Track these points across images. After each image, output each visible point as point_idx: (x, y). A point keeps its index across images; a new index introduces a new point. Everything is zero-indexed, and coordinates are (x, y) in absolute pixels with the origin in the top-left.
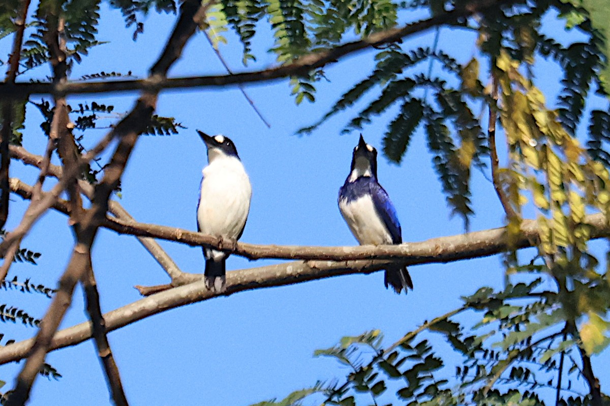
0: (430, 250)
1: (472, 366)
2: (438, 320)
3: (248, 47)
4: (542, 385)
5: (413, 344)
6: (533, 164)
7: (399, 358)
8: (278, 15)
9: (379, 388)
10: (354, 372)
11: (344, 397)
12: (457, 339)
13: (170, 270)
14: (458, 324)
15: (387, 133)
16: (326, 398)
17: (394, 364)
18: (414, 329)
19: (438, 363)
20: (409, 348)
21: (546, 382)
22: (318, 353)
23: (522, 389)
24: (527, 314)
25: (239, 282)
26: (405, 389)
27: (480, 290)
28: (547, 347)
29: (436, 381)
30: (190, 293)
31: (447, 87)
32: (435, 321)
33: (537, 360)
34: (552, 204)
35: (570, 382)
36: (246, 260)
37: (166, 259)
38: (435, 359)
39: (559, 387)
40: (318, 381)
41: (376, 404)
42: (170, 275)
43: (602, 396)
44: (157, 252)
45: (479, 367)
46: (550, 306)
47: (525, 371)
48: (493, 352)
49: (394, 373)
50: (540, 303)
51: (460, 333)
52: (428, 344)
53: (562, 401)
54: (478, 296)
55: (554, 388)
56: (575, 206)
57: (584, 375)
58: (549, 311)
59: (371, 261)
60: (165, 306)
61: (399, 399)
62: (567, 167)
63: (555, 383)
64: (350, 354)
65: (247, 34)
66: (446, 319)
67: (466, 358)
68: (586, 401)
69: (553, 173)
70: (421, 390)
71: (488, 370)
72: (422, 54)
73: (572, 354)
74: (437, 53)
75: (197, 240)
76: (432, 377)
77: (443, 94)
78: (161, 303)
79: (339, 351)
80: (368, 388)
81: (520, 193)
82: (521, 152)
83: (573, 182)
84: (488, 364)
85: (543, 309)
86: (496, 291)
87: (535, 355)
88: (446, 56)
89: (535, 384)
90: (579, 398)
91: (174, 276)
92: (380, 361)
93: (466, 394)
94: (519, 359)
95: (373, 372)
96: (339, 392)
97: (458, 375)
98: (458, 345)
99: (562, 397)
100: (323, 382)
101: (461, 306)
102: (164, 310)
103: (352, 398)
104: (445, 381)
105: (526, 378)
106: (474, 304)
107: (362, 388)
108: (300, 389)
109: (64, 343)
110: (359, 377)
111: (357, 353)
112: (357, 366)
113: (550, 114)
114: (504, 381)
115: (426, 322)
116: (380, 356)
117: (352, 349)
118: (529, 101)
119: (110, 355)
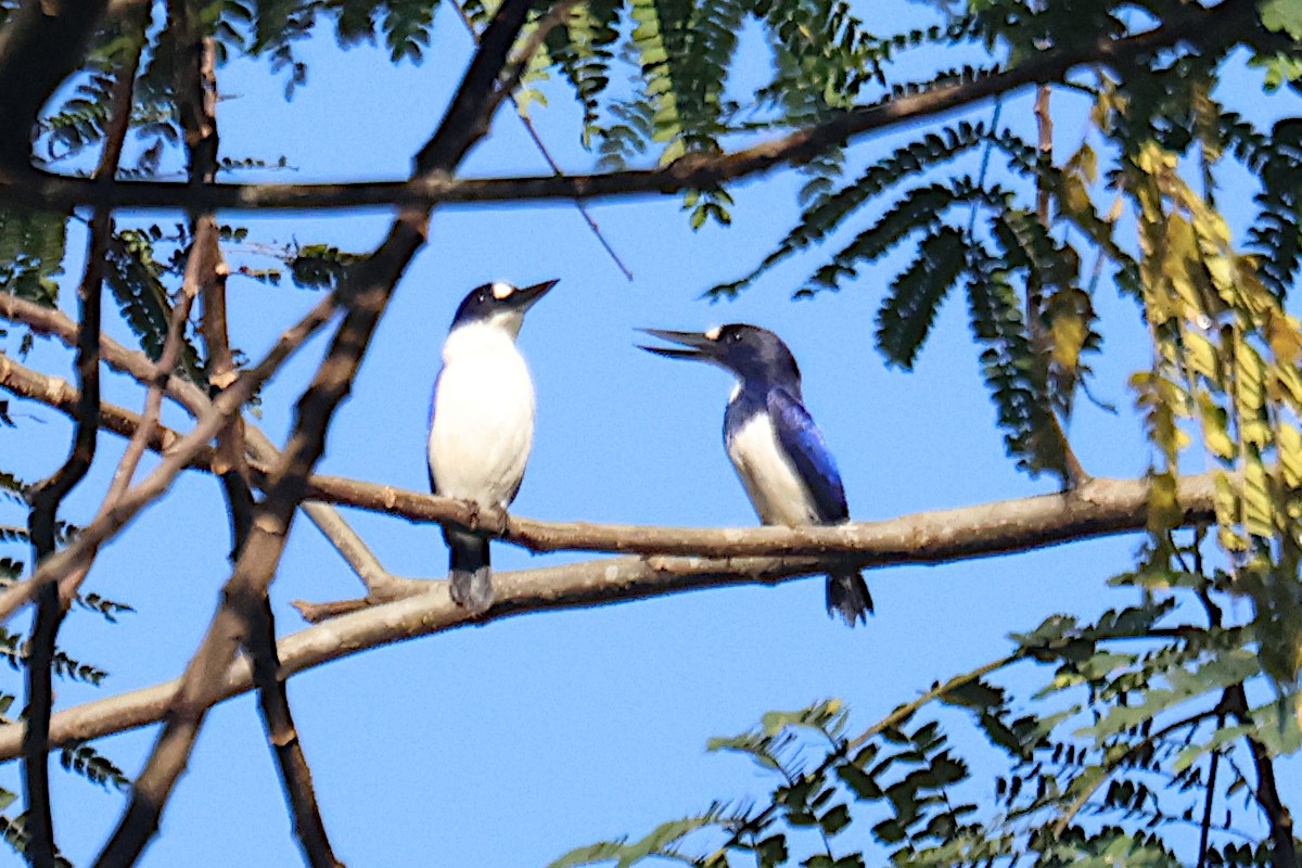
0: (903, 539)
1: (1029, 777)
2: (961, 681)
3: (594, 111)
4: (1171, 819)
5: (909, 730)
6: (1204, 366)
7: (880, 758)
8: (656, 47)
9: (837, 819)
10: (788, 785)
11: (765, 834)
12: (998, 721)
13: (364, 571)
14: (1001, 691)
15: (889, 300)
16: (729, 837)
17: (868, 769)
18: (910, 699)
19: (958, 771)
20: (901, 738)
21: (1180, 813)
22: (715, 746)
23: (1131, 826)
24: (1147, 672)
25: (507, 597)
26: (890, 822)
27: (1048, 621)
28: (1184, 739)
29: (953, 807)
30: (405, 618)
31: (1016, 205)
32: (954, 683)
33: (1163, 766)
34: (1243, 449)
35: (1229, 814)
36: (524, 552)
37: (357, 548)
38: (953, 761)
39: (1206, 824)
40: (715, 803)
41: (829, 852)
42: (365, 581)
43: (1295, 843)
44: (338, 531)
45: (1043, 781)
46: (1195, 657)
47: (1136, 788)
48: (1072, 749)
49: (867, 789)
50: (1175, 648)
51: (1005, 707)
52: (939, 732)
53: (1213, 851)
54: (1046, 632)
55: (1197, 824)
56: (1289, 453)
57: (1259, 800)
58: (1191, 667)
59: (780, 559)
60: (356, 644)
61: (876, 841)
62: (1273, 372)
63: (1198, 815)
64: (781, 746)
65: (592, 84)
66: (976, 679)
67: (1016, 761)
68: (1262, 852)
69: (1244, 384)
70: (922, 825)
71: (1062, 786)
72: (968, 136)
73: (1235, 754)
74: (999, 134)
75: (427, 509)
76: (944, 799)
77: (1008, 220)
78: (347, 638)
79: (759, 742)
80: (814, 819)
81: (1177, 423)
82: (1179, 342)
83: (1287, 403)
84: (1061, 773)
85: (1179, 662)
86: (1082, 624)
87: (1158, 756)
88: (1017, 142)
89: (1159, 815)
90: (1246, 848)
91: (372, 583)
92: (839, 762)
93: (1016, 834)
94: (1126, 764)
95: (825, 786)
96: (755, 826)
97: (1000, 796)
98: (999, 734)
99: (1213, 844)
100: (723, 804)
101: (1009, 654)
102: (352, 651)
103: (780, 838)
104: (972, 808)
105: (1138, 805)
106: (1035, 650)
107: (800, 819)
108: (679, 817)
109: (144, 717)
110: (797, 796)
111: (793, 746)
112: (792, 773)
113: (1242, 264)
114: (1094, 809)
115: (936, 685)
116: (842, 752)
117: (786, 737)
118: (1198, 236)
119: (295, 741)
